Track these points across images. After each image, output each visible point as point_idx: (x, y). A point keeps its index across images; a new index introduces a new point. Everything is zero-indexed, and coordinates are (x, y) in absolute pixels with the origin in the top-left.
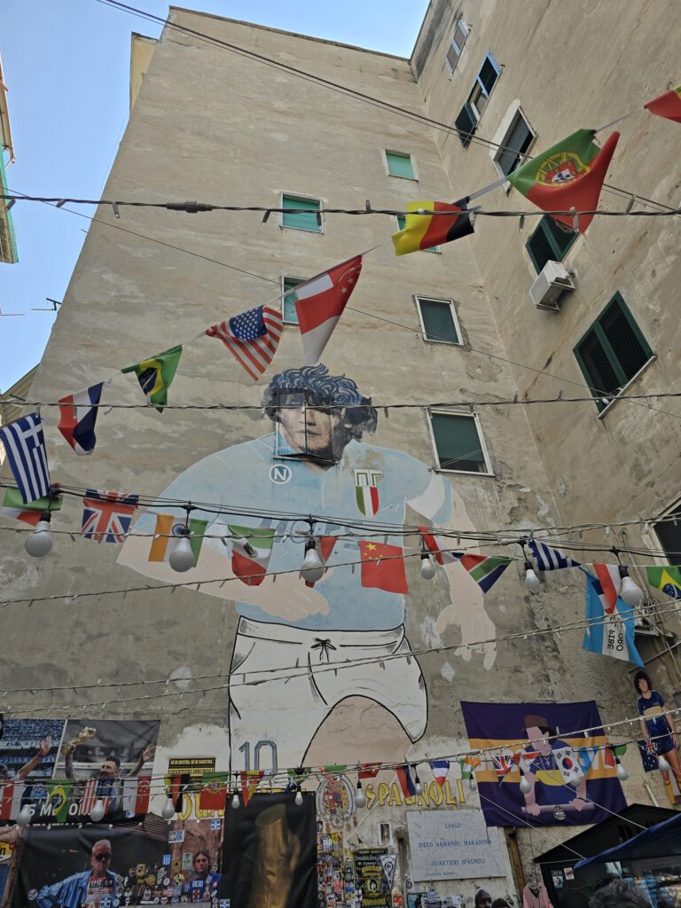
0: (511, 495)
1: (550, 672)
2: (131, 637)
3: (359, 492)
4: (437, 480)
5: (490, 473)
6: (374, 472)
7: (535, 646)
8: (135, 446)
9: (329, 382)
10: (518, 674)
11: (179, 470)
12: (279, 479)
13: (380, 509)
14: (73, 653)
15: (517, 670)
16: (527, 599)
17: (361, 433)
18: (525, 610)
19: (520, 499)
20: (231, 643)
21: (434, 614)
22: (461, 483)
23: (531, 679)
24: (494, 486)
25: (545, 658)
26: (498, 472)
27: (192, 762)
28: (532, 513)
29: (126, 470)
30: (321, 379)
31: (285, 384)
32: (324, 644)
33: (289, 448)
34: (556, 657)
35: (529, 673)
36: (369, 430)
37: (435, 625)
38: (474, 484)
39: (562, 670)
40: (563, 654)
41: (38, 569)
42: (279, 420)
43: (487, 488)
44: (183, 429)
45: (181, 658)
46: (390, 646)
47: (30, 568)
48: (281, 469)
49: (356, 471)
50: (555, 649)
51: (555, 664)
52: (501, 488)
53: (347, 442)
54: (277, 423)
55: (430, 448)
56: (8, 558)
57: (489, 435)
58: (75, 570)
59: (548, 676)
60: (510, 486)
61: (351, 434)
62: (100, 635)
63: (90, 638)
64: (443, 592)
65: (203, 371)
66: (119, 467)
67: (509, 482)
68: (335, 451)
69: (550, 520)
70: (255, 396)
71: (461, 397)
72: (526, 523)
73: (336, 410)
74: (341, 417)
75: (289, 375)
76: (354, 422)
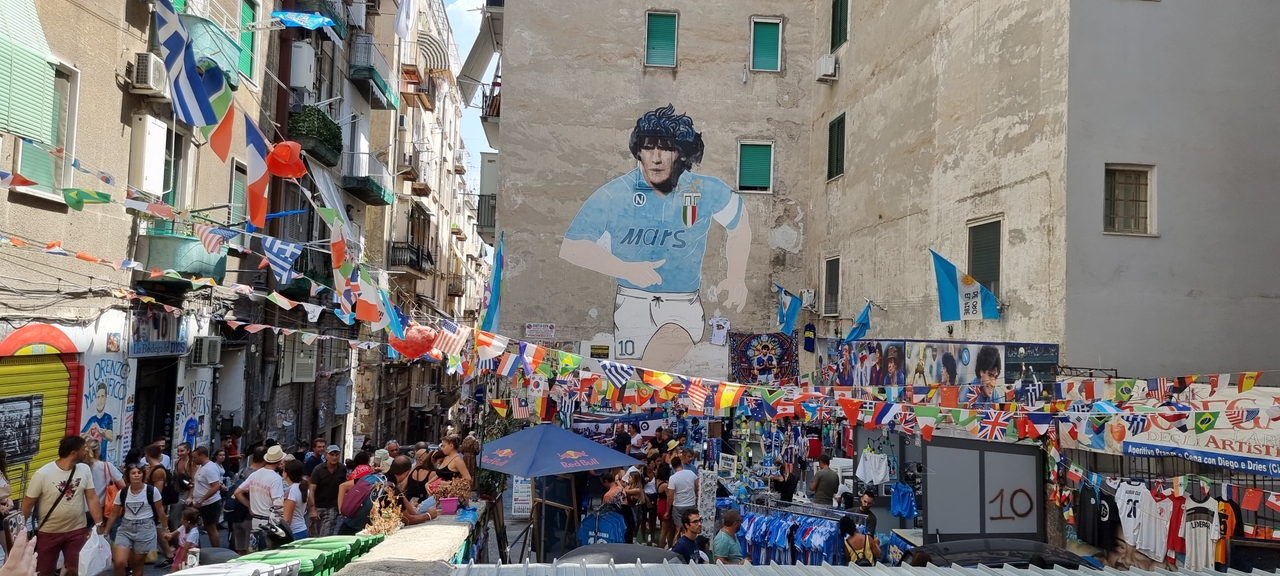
0: (780, 207)
2: (570, 294)
3: (685, 208)
4: (735, 197)
5: (771, 192)
6: (695, 195)
7: (767, 301)
8: (559, 184)
9: (674, 121)
10: (755, 315)
11: (584, 200)
12: (639, 203)
13: (696, 222)
14: (547, 301)
15: (754, 313)
16: (770, 276)
17: (691, 164)
19: (785, 210)
21: (716, 284)
22: (750, 200)
23: (760, 318)
24: (771, 201)
25: (771, 308)
26: (777, 189)
27: (600, 347)
28: (790, 220)
29: (556, 200)
30: (669, 118)
31: (644, 126)
32: (658, 299)
33: (645, 181)
35: (759, 315)
36: (697, 162)
37: (715, 290)
38: (758, 200)
41: (524, 260)
42: (640, 159)
43: (766, 203)
44: (584, 169)
45: (593, 304)
46: (690, 300)
48: (640, 196)
49: (685, 194)
52: (775, 202)
53: (681, 172)
54: (638, 161)
55: (735, 174)
57: (779, 160)
58: (541, 261)
60: (782, 200)
61: (685, 166)
62: (557, 293)
63: (553, 294)
64: (723, 272)
65: (593, 120)
66: (553, 199)
67: (782, 198)
68: (673, 180)
69: (800, 224)
70: (625, 138)
71: (767, 126)
72: (785, 227)
73: (676, 146)
74: (679, 152)
75: (648, 117)
76: (688, 156)
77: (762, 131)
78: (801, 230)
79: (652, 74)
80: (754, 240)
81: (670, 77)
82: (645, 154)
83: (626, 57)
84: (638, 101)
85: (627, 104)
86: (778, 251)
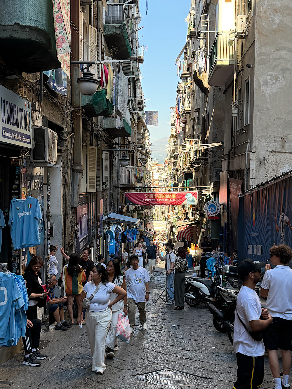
41: (283, 77)
47: (280, 77)
56: (270, 73)
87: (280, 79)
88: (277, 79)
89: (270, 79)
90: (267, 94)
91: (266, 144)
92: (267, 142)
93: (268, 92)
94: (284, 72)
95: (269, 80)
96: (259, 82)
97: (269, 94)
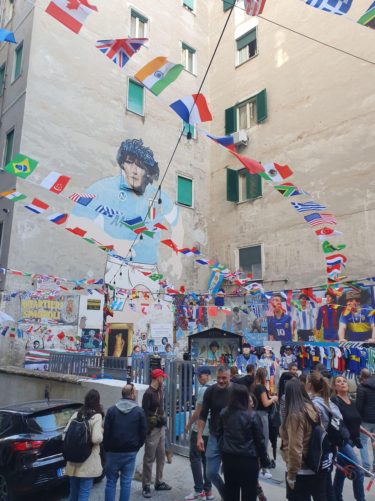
0: (197, 217)
1: (194, 282)
2: (73, 257)
3: (149, 208)
4: (175, 207)
5: (193, 208)
6: (155, 200)
7: (192, 274)
9: (143, 150)
10: (186, 282)
12: (122, 199)
13: (155, 218)
14: (55, 261)
17: (153, 180)
18: (192, 262)
19: (199, 220)
20: (105, 263)
21: (166, 260)
22: (183, 210)
23: (189, 284)
24: (193, 212)
25: (194, 278)
26: (195, 207)
27: (94, 301)
28: (201, 226)
30: (140, 147)
31: (126, 148)
33: (127, 184)
34: (196, 278)
35: (188, 282)
36: (156, 180)
37: (166, 264)
38: (187, 211)
39: (197, 282)
40: (199, 277)
41: (39, 226)
42: (123, 168)
43: (190, 214)
45: (90, 267)
46: (152, 269)
47: (36, 226)
48: (123, 193)
49: (150, 199)
50: (197, 276)
51: (195, 280)
52: (195, 214)
53: (147, 184)
54: (123, 170)
55: (175, 192)
56: (27, 220)
57: (196, 190)
58: (52, 229)
59: (193, 284)
60: (198, 214)
61: (149, 180)
62: (63, 256)
63: (60, 256)
64: (170, 253)
65: (93, 133)
67: (198, 212)
68: (143, 188)
69: (206, 229)
70: (114, 153)
71: (190, 168)
72: (199, 230)
73: (144, 167)
74: (146, 171)
75: (128, 142)
76: (150, 174)
77: (188, 171)
78: (207, 233)
79: (130, 116)
80: (185, 235)
81: (141, 122)
82: (126, 165)
83: (116, 100)
84: (122, 130)
85: (115, 130)
86: (197, 244)
87: (36, 227)
88: (33, 227)
89: (27, 226)
90: (23, 238)
91: (19, 284)
92: (20, 283)
93: (24, 236)
94: (40, 222)
95: (25, 226)
96: (17, 227)
97: (25, 238)
